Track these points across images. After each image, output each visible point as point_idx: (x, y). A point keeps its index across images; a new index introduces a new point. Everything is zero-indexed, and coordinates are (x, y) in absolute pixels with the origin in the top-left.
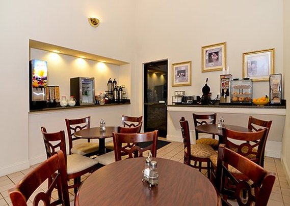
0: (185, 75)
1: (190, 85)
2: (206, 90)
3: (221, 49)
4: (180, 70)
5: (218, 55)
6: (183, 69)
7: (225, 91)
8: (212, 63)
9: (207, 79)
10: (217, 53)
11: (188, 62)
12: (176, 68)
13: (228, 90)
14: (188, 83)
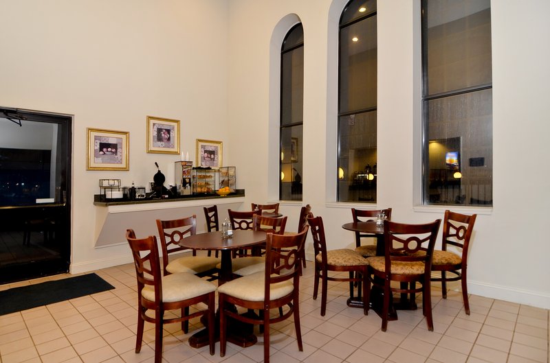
0: (116, 153)
1: (126, 169)
2: (159, 178)
3: (173, 128)
4: (105, 142)
5: (169, 133)
6: (112, 141)
7: (187, 181)
8: (162, 143)
9: (156, 163)
10: (168, 131)
11: (125, 133)
12: (96, 138)
13: (190, 179)
14: (123, 165)
